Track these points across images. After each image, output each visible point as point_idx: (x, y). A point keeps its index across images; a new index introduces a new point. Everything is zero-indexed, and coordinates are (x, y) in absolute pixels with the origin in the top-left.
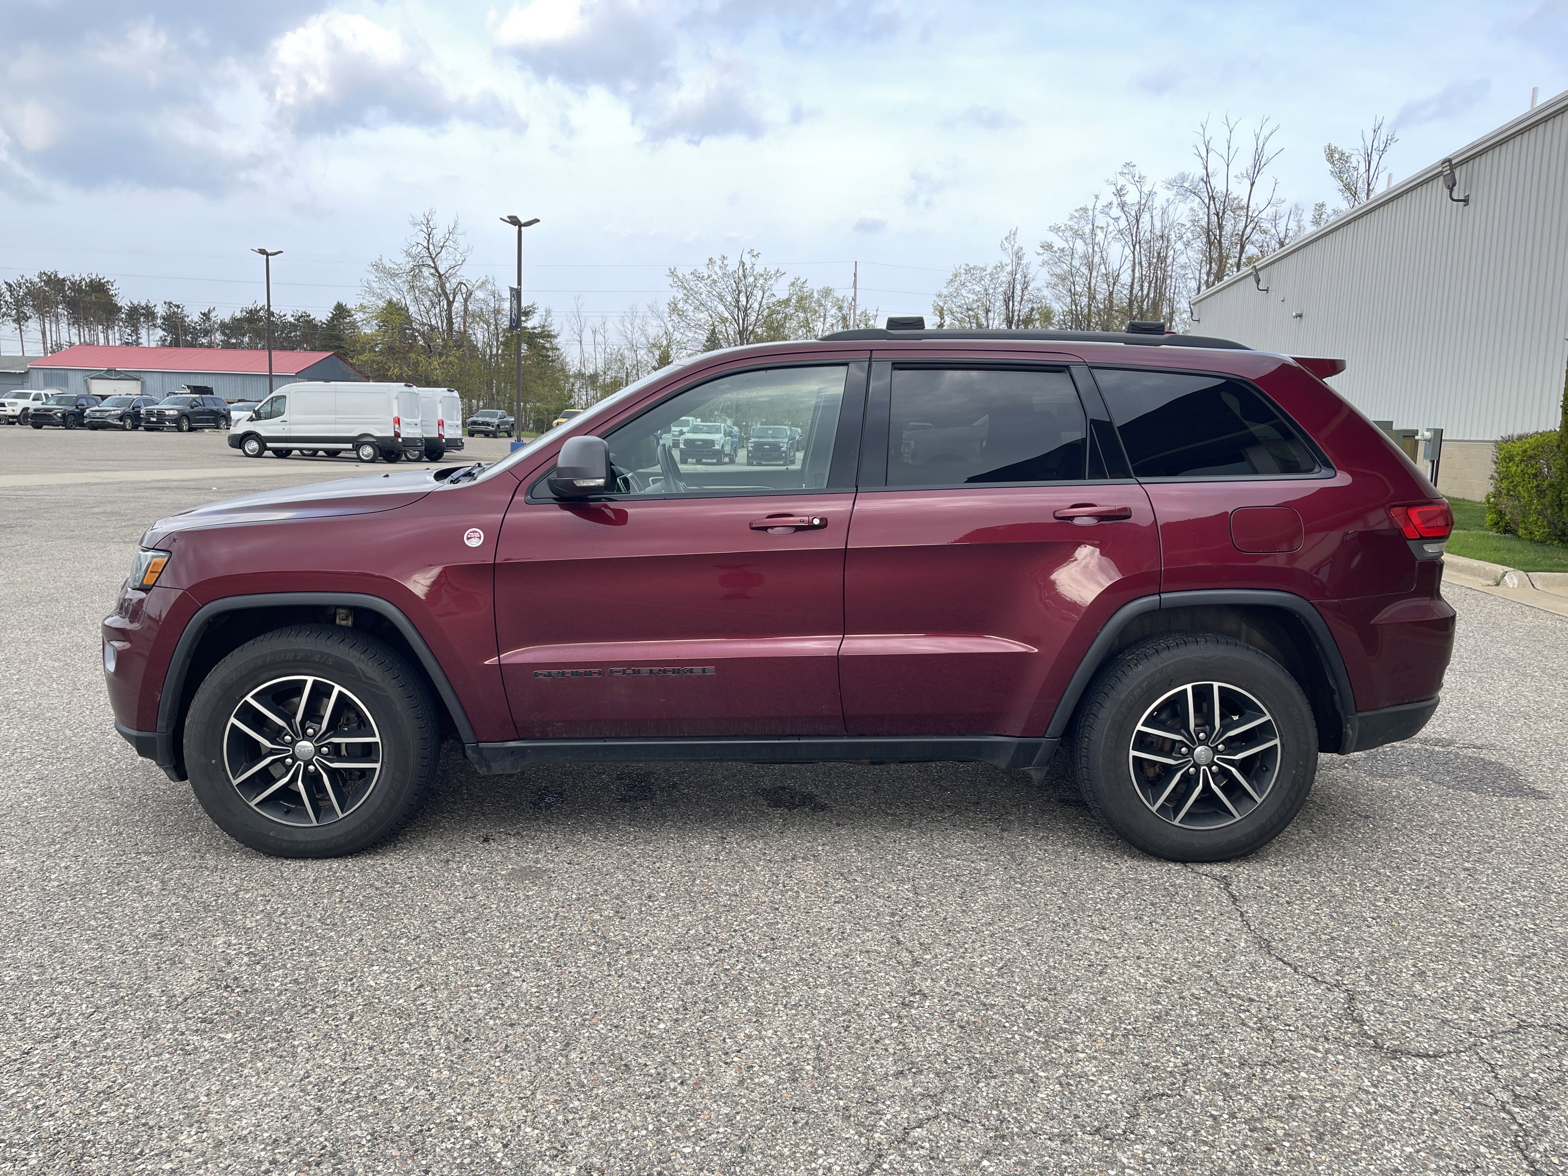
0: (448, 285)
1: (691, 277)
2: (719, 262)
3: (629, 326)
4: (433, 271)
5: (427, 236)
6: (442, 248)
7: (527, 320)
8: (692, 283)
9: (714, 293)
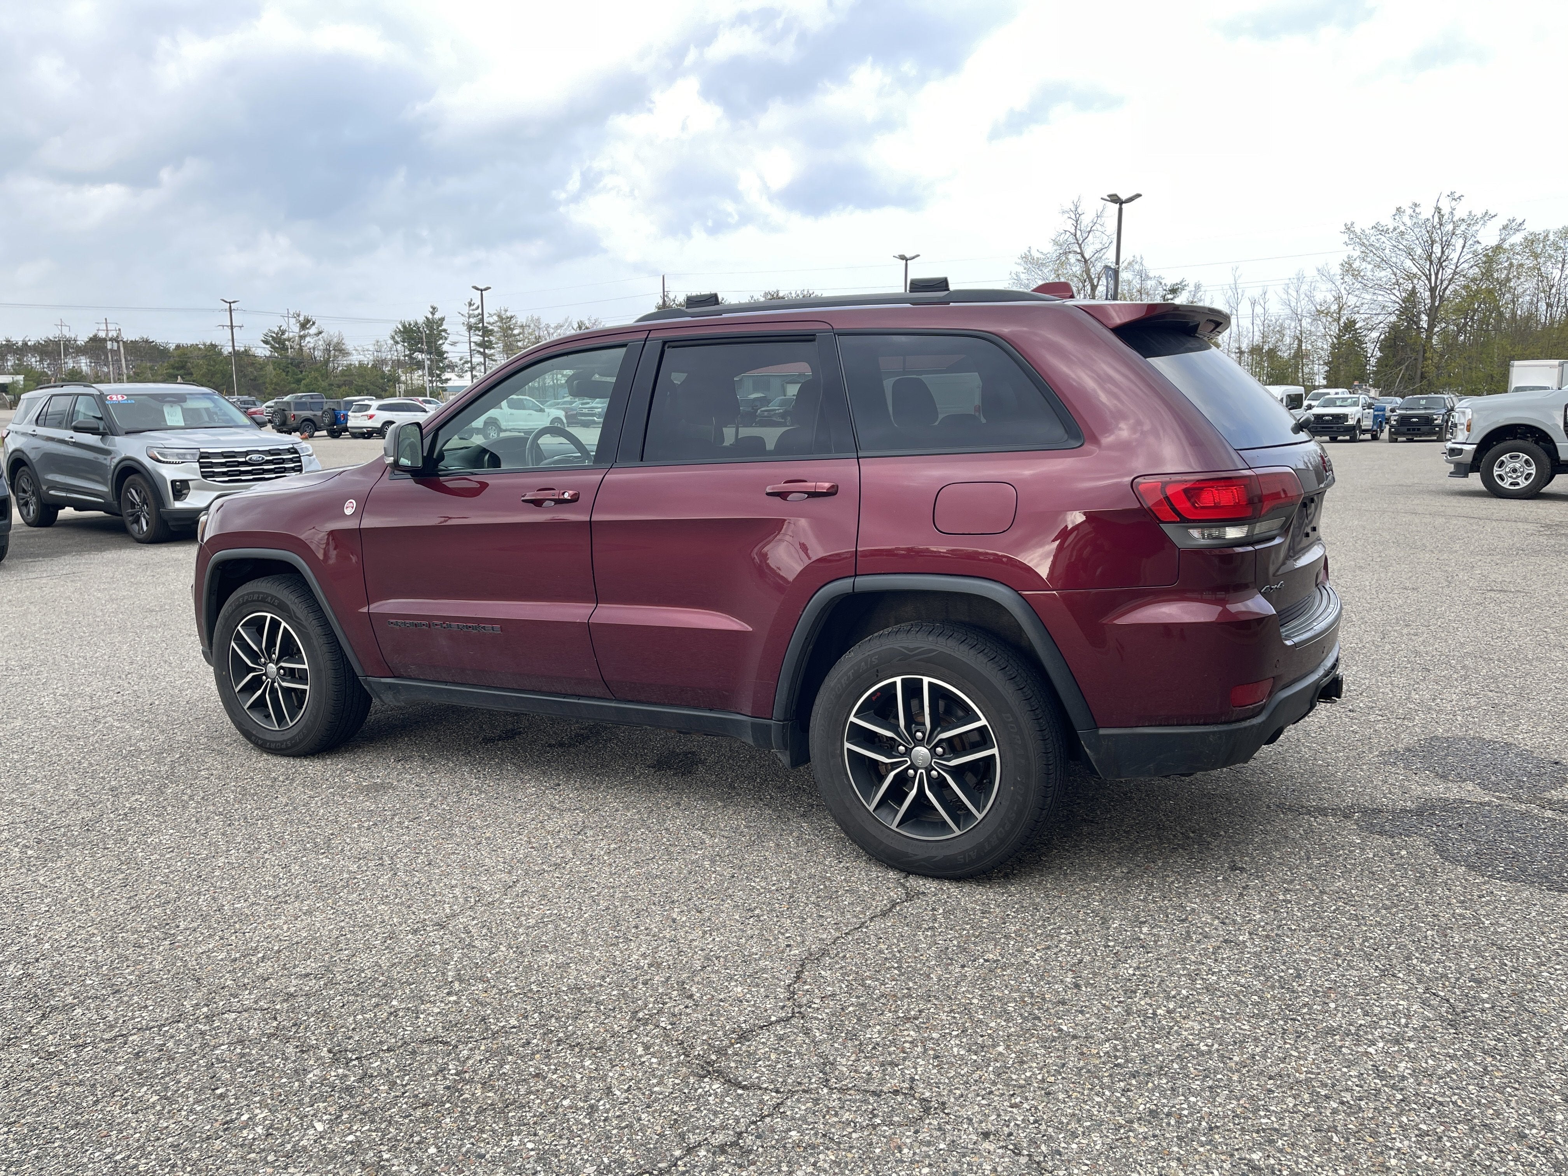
0: (1092, 270)
1: (1372, 232)
2: (1409, 211)
3: (1294, 294)
4: (1079, 257)
5: (1074, 223)
6: (1089, 232)
7: (1175, 297)
8: (1373, 238)
9: (1401, 247)
